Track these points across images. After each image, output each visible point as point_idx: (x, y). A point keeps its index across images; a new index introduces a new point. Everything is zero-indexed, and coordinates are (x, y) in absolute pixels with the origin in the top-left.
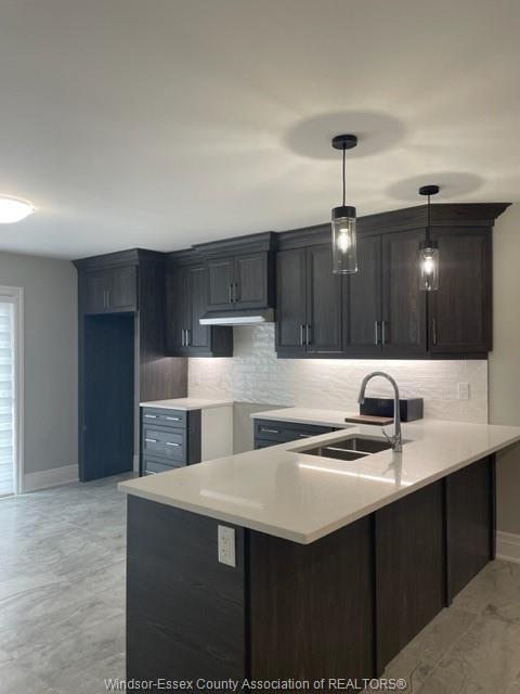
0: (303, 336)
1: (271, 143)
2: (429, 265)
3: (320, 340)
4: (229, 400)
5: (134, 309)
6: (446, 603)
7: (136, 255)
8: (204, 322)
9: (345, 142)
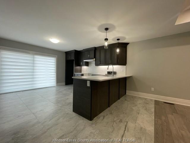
0: (99, 63)
1: (95, 29)
2: (118, 50)
3: (102, 63)
4: (88, 73)
5: (74, 59)
6: (119, 99)
7: (74, 51)
8: (84, 61)
9: (107, 29)
